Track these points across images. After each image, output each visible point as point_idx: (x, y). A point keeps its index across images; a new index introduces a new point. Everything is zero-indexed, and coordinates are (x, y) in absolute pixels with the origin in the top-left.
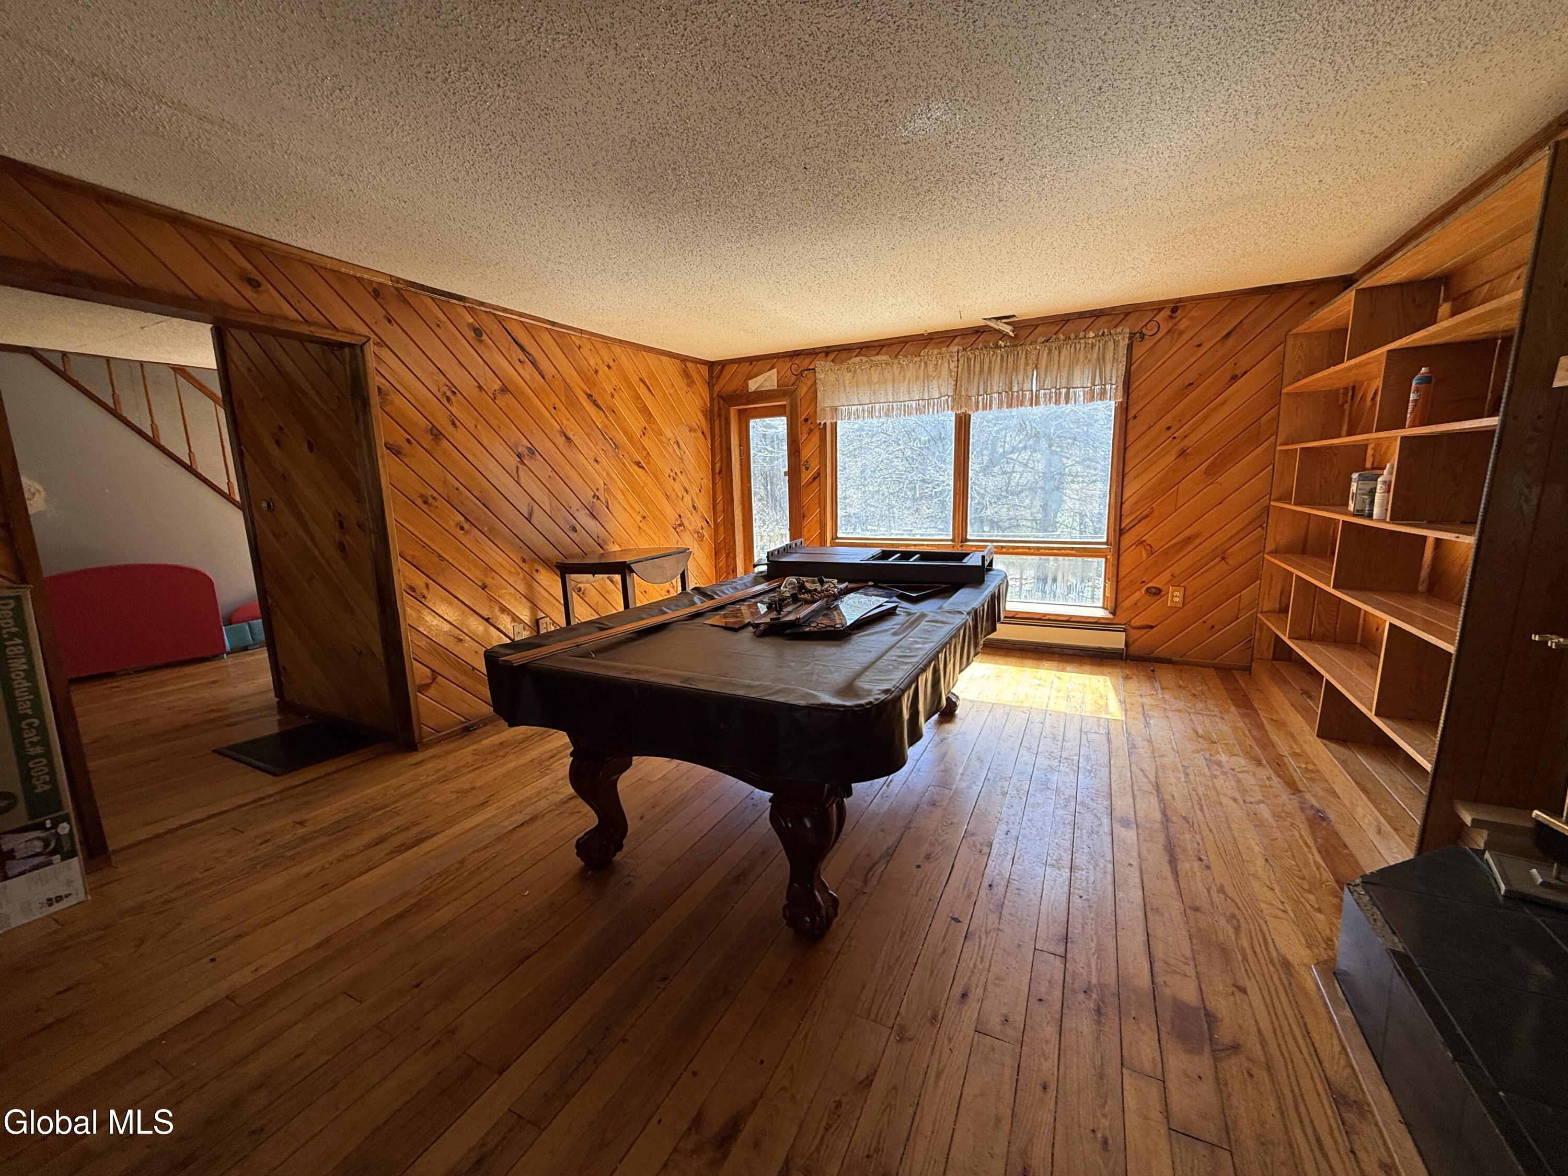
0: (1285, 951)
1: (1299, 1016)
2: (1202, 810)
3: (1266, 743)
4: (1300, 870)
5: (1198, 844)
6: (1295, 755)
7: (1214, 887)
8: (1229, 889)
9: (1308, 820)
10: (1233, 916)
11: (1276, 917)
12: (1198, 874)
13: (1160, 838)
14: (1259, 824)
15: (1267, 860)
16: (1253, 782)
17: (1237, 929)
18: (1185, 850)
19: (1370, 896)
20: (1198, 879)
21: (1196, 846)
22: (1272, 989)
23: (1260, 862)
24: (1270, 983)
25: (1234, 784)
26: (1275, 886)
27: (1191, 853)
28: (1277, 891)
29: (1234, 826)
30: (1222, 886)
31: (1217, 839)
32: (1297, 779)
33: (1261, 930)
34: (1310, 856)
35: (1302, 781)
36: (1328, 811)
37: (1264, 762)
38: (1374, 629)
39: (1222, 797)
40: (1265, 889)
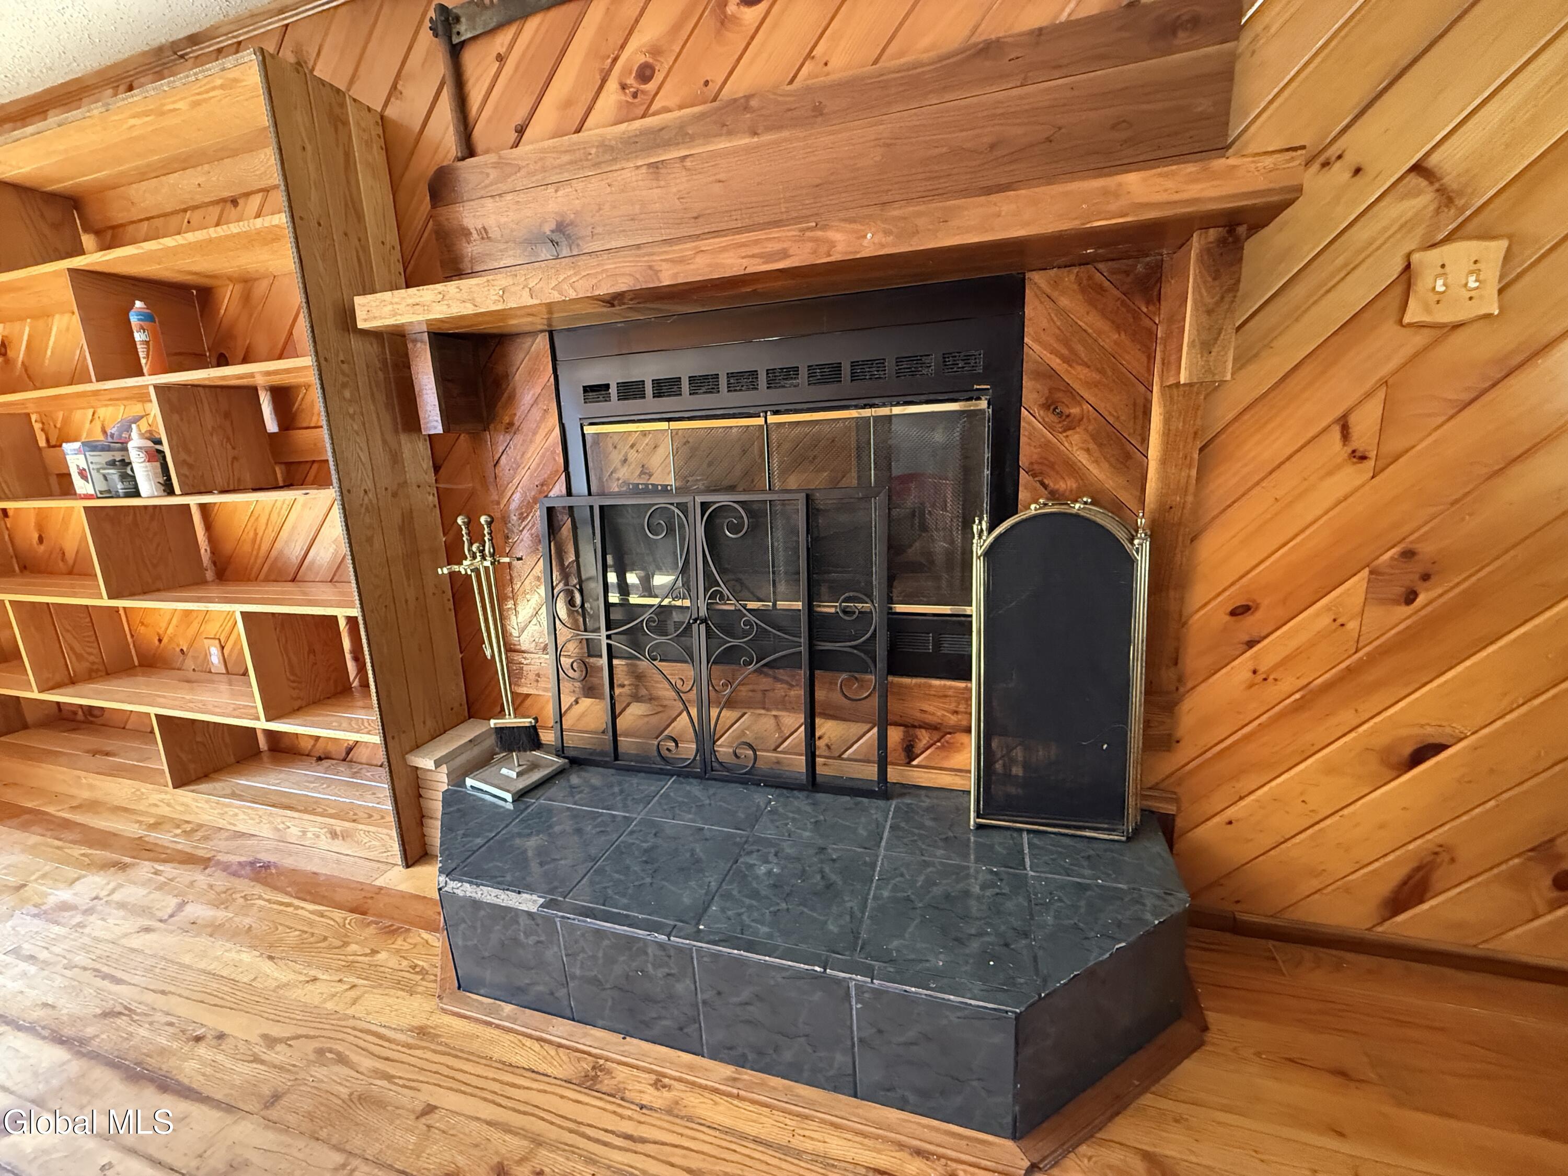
0: (405, 1022)
1: (488, 1062)
2: (119, 981)
3: (103, 840)
4: (313, 934)
5: (171, 1024)
6: (155, 826)
7: (256, 1049)
8: (276, 1031)
9: (252, 880)
10: (320, 1052)
11: (354, 1002)
12: (220, 1058)
13: (101, 1075)
14: (215, 929)
15: (271, 958)
16: (145, 892)
17: (342, 1060)
18: (162, 1051)
19: (467, 882)
20: (228, 1064)
21: (171, 1030)
22: (446, 1071)
23: (267, 967)
24: (434, 1067)
25: (122, 913)
26: (313, 972)
27: (175, 1045)
28: (320, 976)
29: (187, 959)
30: (265, 1037)
31: (186, 993)
32: (189, 850)
33: (361, 1031)
34: (300, 912)
35: (196, 847)
36: (260, 856)
37: (127, 860)
38: (157, 642)
39: (124, 941)
40: (310, 987)
